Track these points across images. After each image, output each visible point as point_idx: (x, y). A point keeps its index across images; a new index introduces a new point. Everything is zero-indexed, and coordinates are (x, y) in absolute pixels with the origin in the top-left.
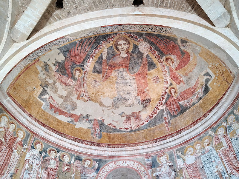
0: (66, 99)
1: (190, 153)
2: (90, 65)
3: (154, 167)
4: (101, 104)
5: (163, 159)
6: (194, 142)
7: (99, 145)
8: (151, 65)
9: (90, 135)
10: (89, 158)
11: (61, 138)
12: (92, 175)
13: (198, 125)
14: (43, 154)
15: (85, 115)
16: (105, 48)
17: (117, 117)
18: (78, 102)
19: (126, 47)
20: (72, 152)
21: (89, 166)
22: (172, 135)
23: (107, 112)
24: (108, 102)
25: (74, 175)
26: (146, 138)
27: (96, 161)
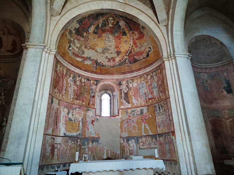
0: (79, 48)
1: (135, 82)
2: (92, 29)
3: (120, 85)
4: (96, 51)
5: (124, 82)
6: (138, 78)
7: (96, 73)
8: (124, 34)
9: (92, 68)
10: (92, 79)
11: (80, 70)
12: (94, 87)
13: (141, 71)
14: (74, 79)
15: (89, 57)
16: (101, 21)
17: (104, 59)
18: (85, 50)
19: (112, 21)
20: (85, 77)
21: (93, 83)
22: (129, 72)
23: (99, 55)
24: (100, 50)
25: (87, 87)
26: (117, 71)
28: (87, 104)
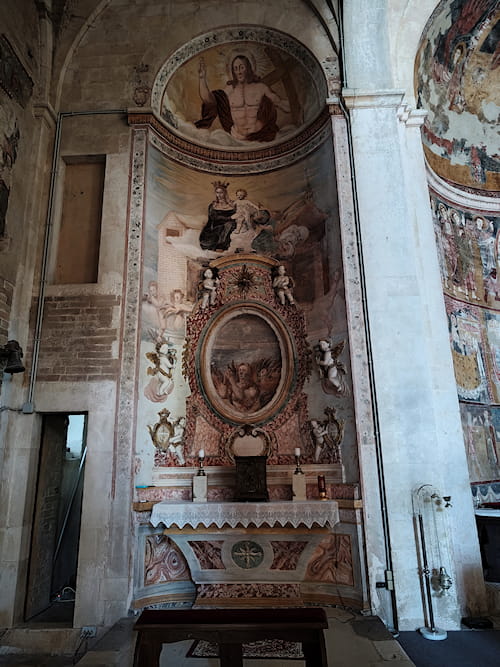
0: (437, 110)
2: (482, 34)
4: (481, 118)
9: (471, 178)
10: (480, 215)
11: (448, 186)
12: (489, 241)
15: (459, 140)
18: (452, 116)
21: (483, 227)
23: (490, 132)
24: (492, 111)
27: (490, 219)
28: (482, 297)
